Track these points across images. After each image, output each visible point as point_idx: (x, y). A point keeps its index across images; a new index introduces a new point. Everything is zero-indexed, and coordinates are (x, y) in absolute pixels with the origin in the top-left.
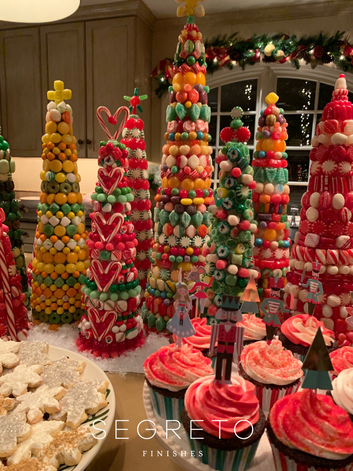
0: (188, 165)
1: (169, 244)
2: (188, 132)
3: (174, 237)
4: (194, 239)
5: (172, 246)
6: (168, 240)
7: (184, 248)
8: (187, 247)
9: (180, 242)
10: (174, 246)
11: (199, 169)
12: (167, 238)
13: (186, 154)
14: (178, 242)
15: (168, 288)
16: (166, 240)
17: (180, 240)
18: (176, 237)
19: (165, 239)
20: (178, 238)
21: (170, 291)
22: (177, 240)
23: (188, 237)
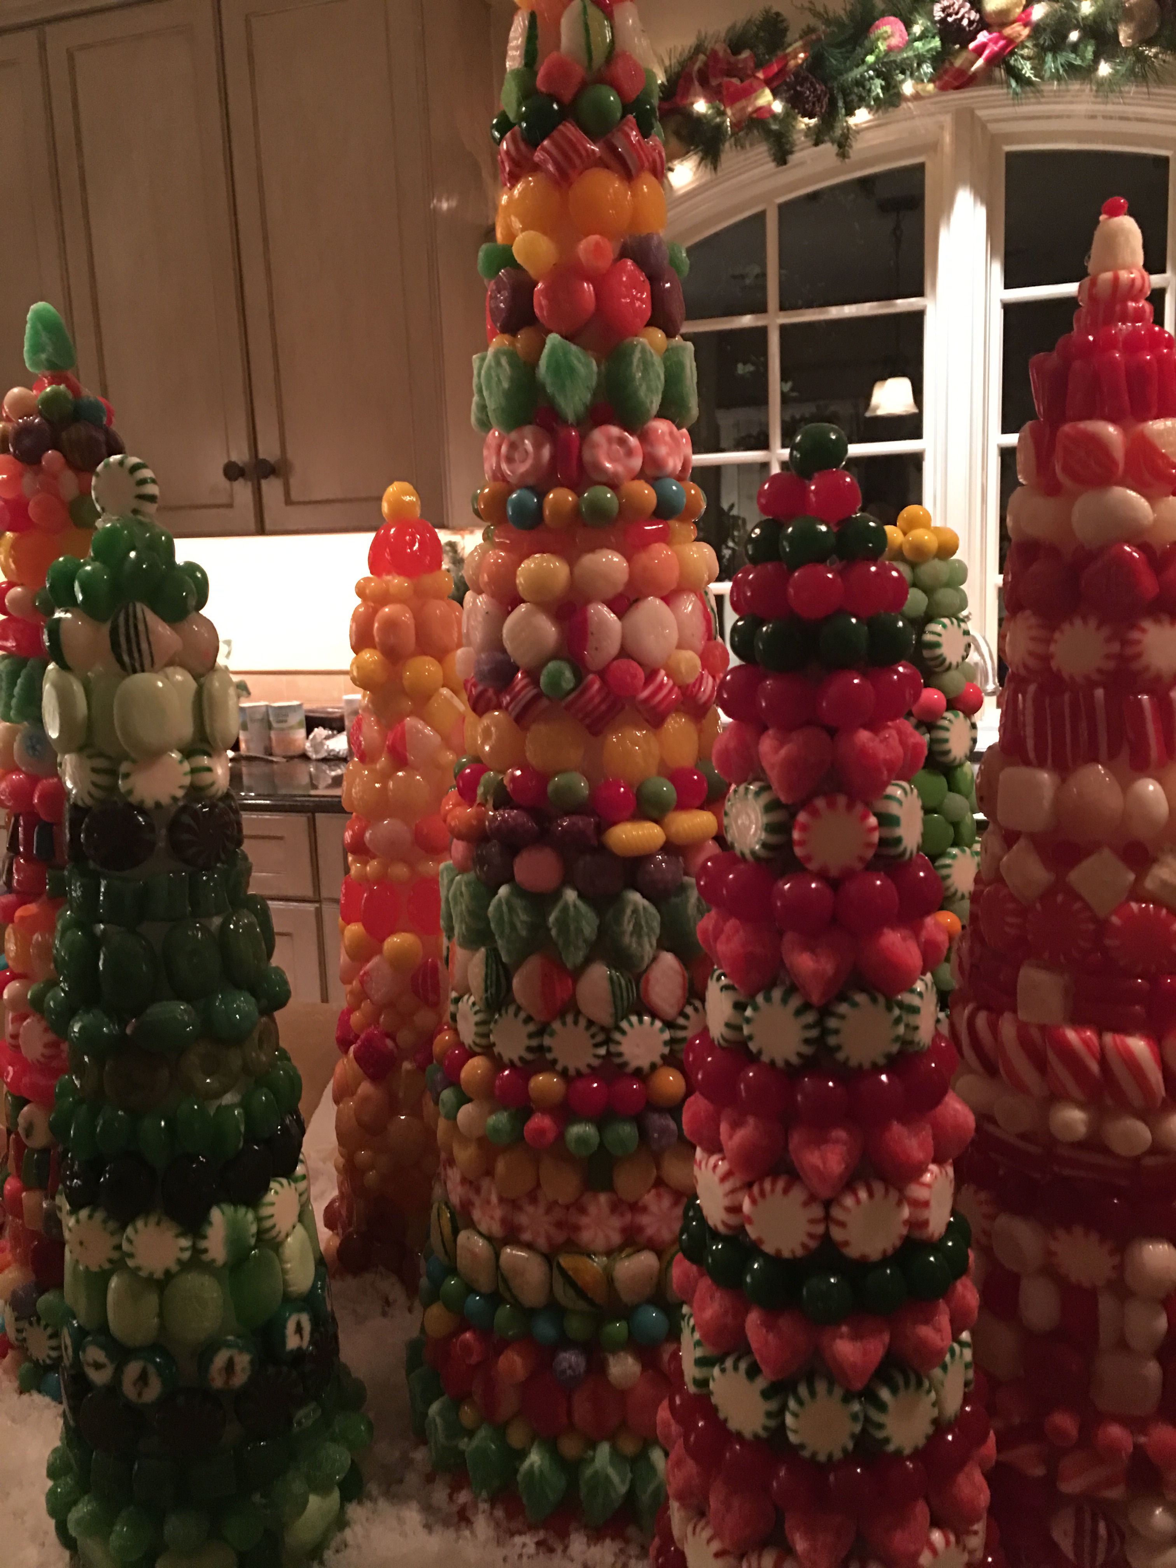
0: (624, 652)
1: (555, 1062)
2: (613, 484)
3: (582, 1022)
4: (681, 1021)
5: (572, 1072)
6: (547, 1041)
7: (638, 1074)
8: (653, 1067)
9: (613, 1048)
10: (584, 1070)
11: (683, 668)
12: (540, 1032)
13: (610, 593)
14: (602, 1051)
15: (571, 1293)
16: (534, 1043)
17: (617, 1036)
18: (590, 1023)
19: (531, 1036)
20: (603, 1029)
21: (581, 1305)
22: (600, 1038)
23: (654, 1016)
